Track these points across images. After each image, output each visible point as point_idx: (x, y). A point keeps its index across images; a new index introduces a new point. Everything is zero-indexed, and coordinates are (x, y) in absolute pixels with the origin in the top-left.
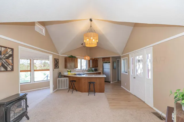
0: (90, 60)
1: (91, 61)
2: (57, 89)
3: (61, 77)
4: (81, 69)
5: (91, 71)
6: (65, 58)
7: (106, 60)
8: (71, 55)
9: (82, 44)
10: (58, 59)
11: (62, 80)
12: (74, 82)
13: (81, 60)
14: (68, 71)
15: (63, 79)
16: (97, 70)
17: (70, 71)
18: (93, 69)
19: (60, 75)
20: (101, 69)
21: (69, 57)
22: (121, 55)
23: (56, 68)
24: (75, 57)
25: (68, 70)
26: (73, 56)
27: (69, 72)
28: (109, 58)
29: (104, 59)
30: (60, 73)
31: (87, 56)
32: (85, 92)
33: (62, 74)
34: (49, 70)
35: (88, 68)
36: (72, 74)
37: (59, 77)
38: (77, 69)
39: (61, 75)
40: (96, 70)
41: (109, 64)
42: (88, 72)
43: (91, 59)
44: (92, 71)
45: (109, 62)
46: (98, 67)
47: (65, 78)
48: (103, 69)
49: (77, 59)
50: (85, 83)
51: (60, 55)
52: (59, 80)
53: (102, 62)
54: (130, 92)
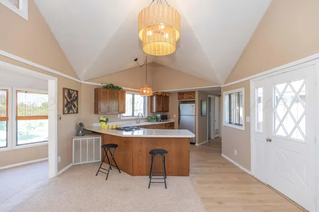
0: (152, 97)
1: (155, 98)
2: (71, 165)
3: (83, 135)
4: (133, 116)
5: (155, 120)
6: (95, 89)
7: (186, 97)
8: (109, 83)
9: (136, 60)
10: (77, 92)
11: (84, 142)
12: (112, 149)
13: (133, 95)
14: (101, 121)
15: (87, 138)
16: (167, 118)
17: (105, 119)
18: (159, 115)
19: (82, 130)
20: (175, 116)
21: (106, 87)
22: (222, 86)
23: (68, 113)
24: (119, 89)
25: (101, 119)
26: (115, 85)
27: (104, 124)
28: (192, 93)
29: (181, 94)
30: (81, 124)
31: (146, 87)
32: (140, 174)
33: (86, 127)
34: (46, 117)
35: (148, 114)
36: (110, 127)
37: (78, 135)
38: (124, 115)
39: (84, 130)
40: (164, 118)
41: (192, 104)
42: (149, 121)
43: (154, 94)
44: (157, 120)
45: (194, 102)
46: (168, 111)
47: (94, 138)
48: (179, 115)
49: (124, 92)
50: (140, 151)
51: (83, 82)
52: (77, 143)
53: (177, 101)
54: (252, 174)
